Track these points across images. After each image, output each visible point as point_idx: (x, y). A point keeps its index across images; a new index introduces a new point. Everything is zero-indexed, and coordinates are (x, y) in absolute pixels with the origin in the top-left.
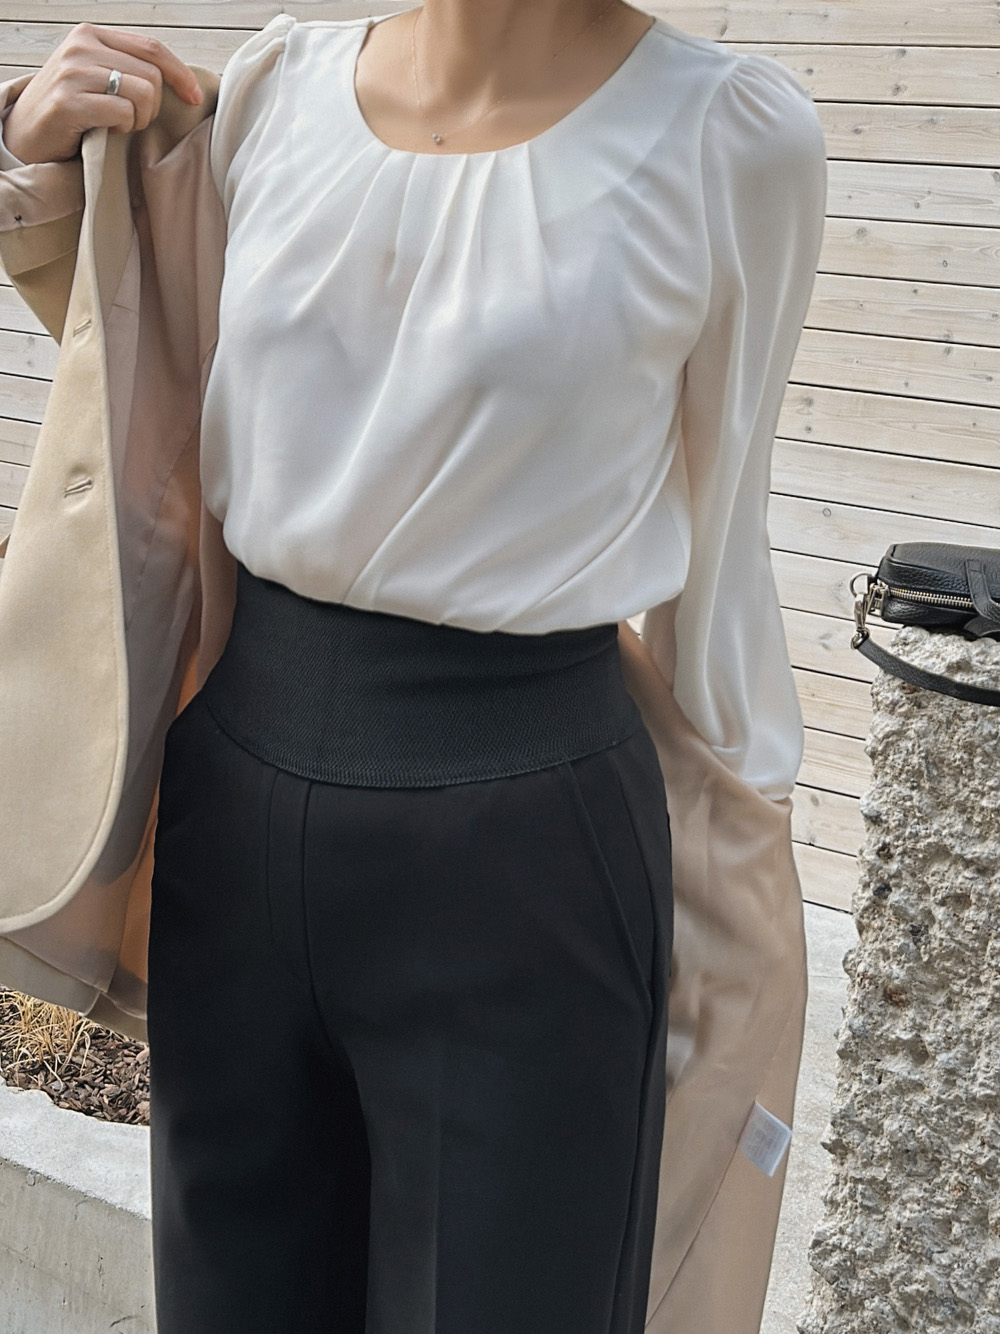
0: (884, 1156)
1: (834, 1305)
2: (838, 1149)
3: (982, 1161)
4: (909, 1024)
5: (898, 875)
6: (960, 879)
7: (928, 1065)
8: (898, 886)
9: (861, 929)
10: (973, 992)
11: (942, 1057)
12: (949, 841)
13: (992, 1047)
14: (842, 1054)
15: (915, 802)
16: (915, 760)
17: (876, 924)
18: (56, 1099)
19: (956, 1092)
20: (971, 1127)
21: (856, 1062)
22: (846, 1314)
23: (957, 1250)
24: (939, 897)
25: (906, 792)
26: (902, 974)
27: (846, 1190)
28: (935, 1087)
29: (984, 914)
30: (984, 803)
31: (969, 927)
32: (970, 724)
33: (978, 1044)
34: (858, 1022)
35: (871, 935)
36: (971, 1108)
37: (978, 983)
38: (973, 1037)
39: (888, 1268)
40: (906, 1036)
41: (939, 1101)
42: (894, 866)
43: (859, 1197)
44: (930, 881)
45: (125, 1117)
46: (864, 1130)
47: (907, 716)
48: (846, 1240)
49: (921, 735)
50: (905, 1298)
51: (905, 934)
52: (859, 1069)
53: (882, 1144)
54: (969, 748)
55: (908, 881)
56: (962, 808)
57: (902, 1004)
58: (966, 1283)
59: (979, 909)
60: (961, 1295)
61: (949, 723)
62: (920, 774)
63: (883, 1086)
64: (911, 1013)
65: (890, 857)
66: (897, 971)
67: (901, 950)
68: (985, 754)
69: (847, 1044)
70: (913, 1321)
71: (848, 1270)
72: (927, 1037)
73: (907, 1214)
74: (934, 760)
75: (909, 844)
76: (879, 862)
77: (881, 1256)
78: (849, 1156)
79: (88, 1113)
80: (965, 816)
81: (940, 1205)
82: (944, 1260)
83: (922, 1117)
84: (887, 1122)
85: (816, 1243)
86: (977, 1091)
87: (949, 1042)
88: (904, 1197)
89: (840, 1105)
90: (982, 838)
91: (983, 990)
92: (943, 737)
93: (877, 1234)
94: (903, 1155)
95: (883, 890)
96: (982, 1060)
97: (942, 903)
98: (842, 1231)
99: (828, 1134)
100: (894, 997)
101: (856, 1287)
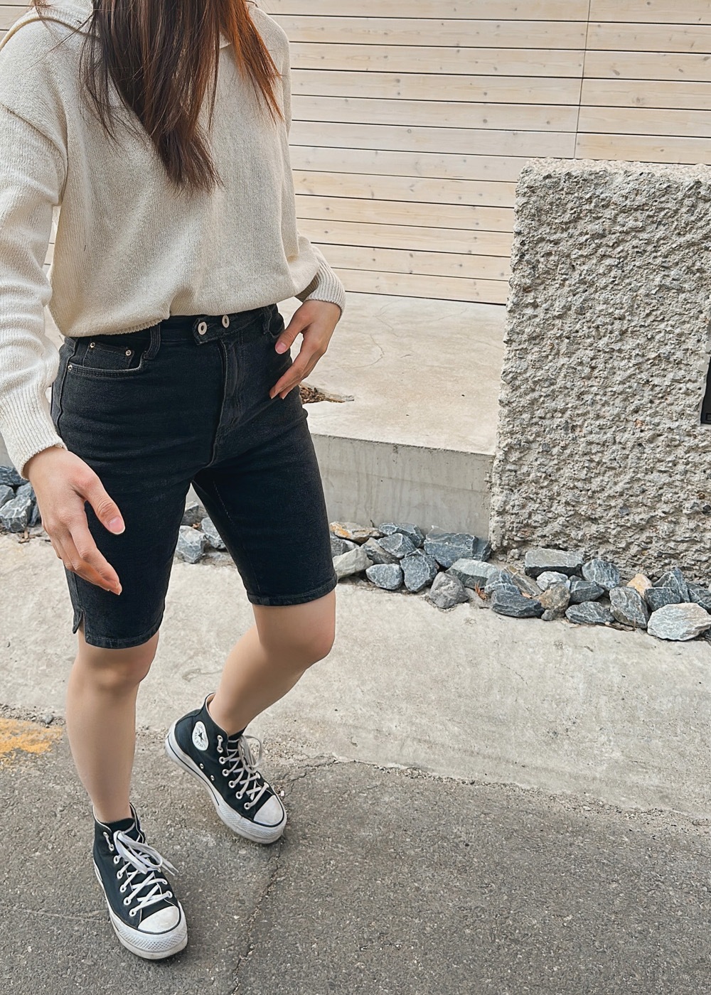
0: (525, 341)
1: (511, 390)
2: (509, 342)
3: (558, 335)
4: (532, 297)
5: (528, 250)
6: (548, 247)
7: (539, 308)
8: (527, 254)
9: (514, 270)
10: (553, 283)
11: (544, 305)
12: (545, 236)
13: (560, 299)
14: (510, 311)
15: (533, 225)
16: (533, 211)
17: (520, 268)
19: (548, 315)
20: (553, 325)
21: (514, 313)
22: (515, 392)
23: (550, 364)
24: (542, 255)
25: (530, 222)
26: (530, 282)
27: (513, 354)
28: (542, 316)
29: (557, 257)
30: (556, 221)
31: (552, 263)
32: (552, 196)
33: (556, 299)
34: (515, 300)
35: (518, 271)
36: (554, 319)
37: (555, 280)
38: (554, 298)
39: (528, 374)
40: (532, 301)
41: (543, 319)
42: (526, 247)
43: (517, 355)
44: (538, 250)
46: (518, 334)
47: (529, 196)
48: (514, 369)
49: (535, 202)
50: (535, 383)
51: (530, 269)
52: (516, 315)
53: (525, 336)
54: (551, 204)
55: (531, 252)
56: (549, 224)
57: (530, 291)
58: (554, 373)
59: (555, 256)
60: (553, 377)
61: (544, 196)
62: (534, 215)
63: (524, 319)
64: (532, 294)
65: (525, 244)
66: (528, 281)
67: (529, 274)
68: (557, 205)
69: (512, 308)
70: (537, 389)
71: (514, 378)
72: (538, 300)
73: (534, 356)
74: (539, 210)
75: (531, 239)
76: (521, 247)
77: (526, 371)
78: (514, 343)
80: (550, 227)
81: (545, 351)
82: (547, 368)
83: (538, 325)
84: (526, 330)
85: (504, 372)
86: (556, 314)
87: (546, 300)
88: (533, 351)
89: (509, 328)
90: (555, 233)
91: (556, 282)
92: (542, 202)
93: (524, 365)
94: (532, 338)
95: (523, 256)
96: (557, 304)
97: (543, 257)
98: (512, 367)
99: (506, 338)
100: (526, 290)
101: (517, 383)
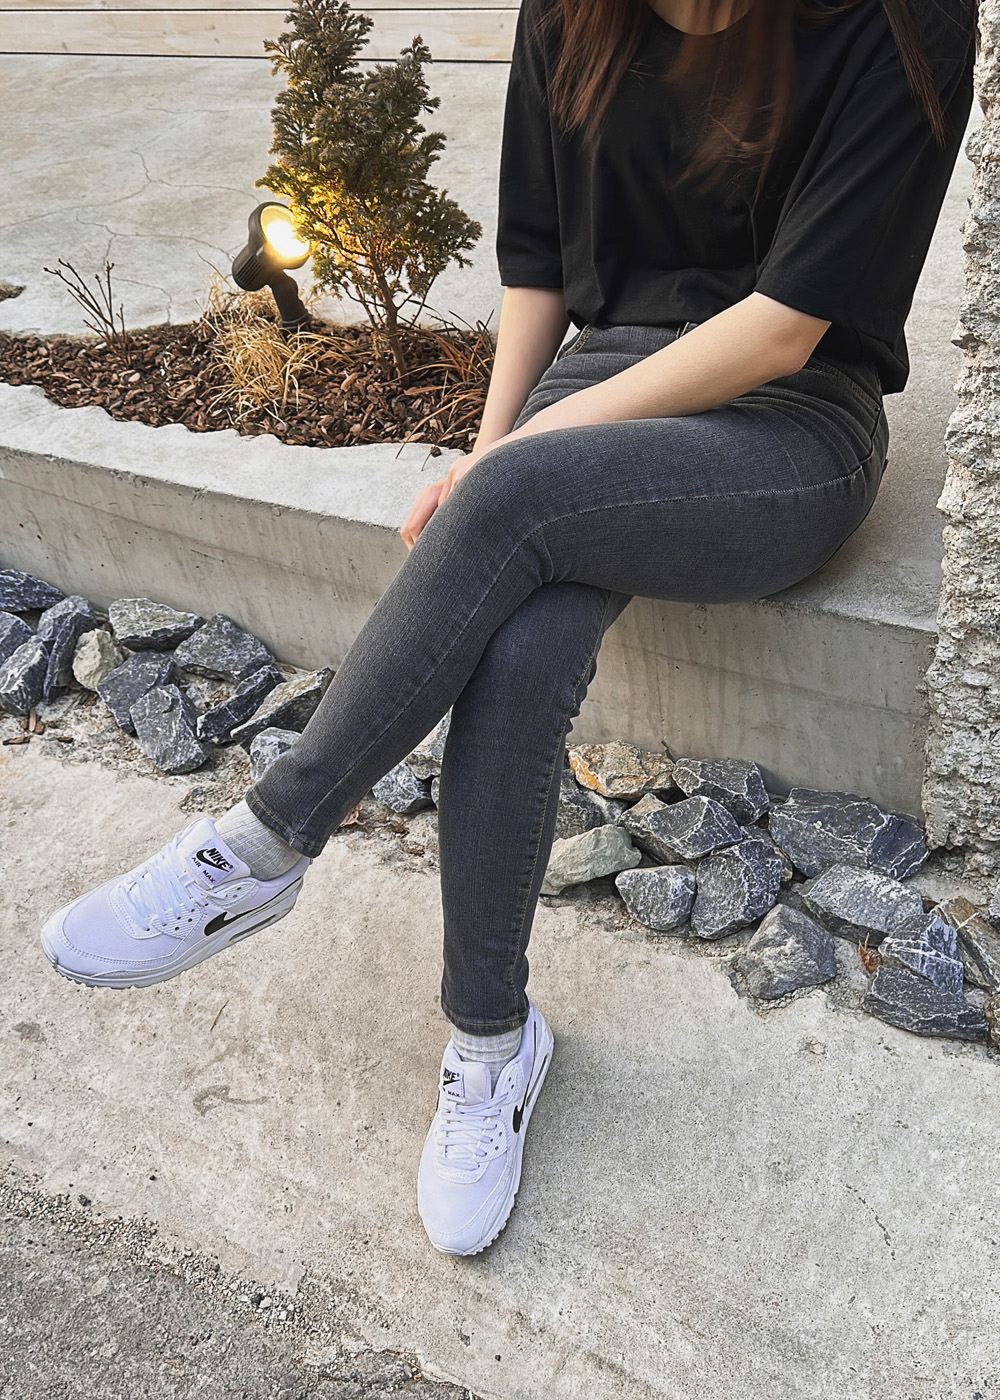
18: (283, 438)
45: (342, 441)
79: (312, 444)
